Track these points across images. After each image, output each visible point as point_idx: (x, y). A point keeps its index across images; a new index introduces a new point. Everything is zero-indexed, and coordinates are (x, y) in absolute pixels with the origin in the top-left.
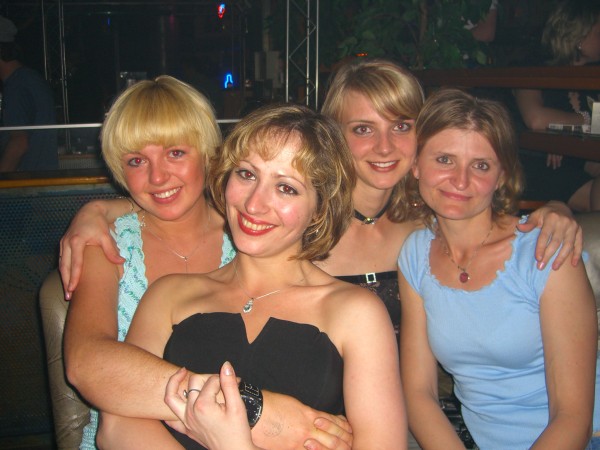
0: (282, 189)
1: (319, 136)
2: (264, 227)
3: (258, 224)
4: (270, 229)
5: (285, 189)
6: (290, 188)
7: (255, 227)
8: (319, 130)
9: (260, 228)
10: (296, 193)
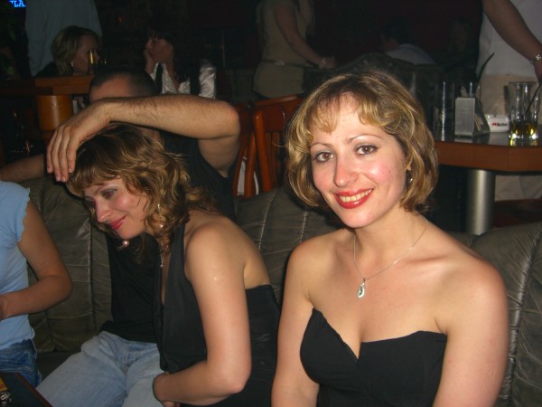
0: (361, 151)
1: (370, 87)
2: (363, 195)
3: (355, 194)
4: (369, 194)
5: (364, 150)
6: (369, 147)
7: (354, 198)
8: (368, 82)
9: (359, 197)
10: (375, 148)
